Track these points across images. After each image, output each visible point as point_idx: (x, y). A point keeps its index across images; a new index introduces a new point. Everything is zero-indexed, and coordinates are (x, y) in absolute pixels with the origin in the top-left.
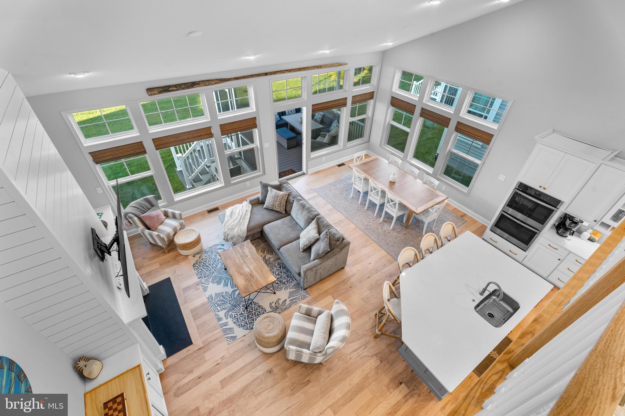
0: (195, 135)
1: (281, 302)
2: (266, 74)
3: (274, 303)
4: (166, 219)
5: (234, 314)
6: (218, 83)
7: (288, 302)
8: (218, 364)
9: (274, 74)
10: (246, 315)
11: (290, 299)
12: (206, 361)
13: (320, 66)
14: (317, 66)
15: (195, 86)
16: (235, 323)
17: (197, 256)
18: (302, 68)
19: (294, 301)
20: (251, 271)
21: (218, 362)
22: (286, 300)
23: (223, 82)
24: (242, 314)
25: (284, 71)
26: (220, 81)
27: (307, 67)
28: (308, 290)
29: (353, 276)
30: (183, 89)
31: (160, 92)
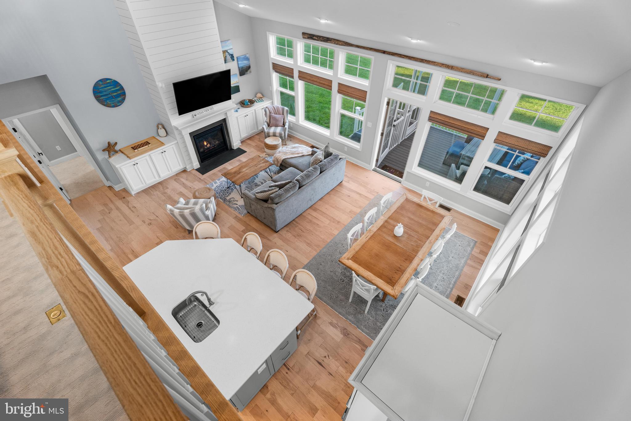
0: (321, 82)
1: (236, 202)
2: (384, 52)
3: (234, 199)
4: (282, 126)
5: (223, 184)
6: (344, 45)
7: (235, 206)
8: (190, 188)
9: (392, 55)
10: (223, 189)
11: (239, 207)
12: (192, 183)
13: (452, 67)
14: (448, 65)
15: (328, 42)
16: (217, 186)
17: (267, 156)
18: (426, 60)
19: (237, 209)
20: (243, 172)
21: (192, 187)
22: (237, 204)
23: (348, 46)
24: (223, 187)
25: (403, 56)
26: (345, 43)
27: (433, 62)
28: (248, 214)
29: (268, 240)
30: (321, 41)
31: (308, 38)
